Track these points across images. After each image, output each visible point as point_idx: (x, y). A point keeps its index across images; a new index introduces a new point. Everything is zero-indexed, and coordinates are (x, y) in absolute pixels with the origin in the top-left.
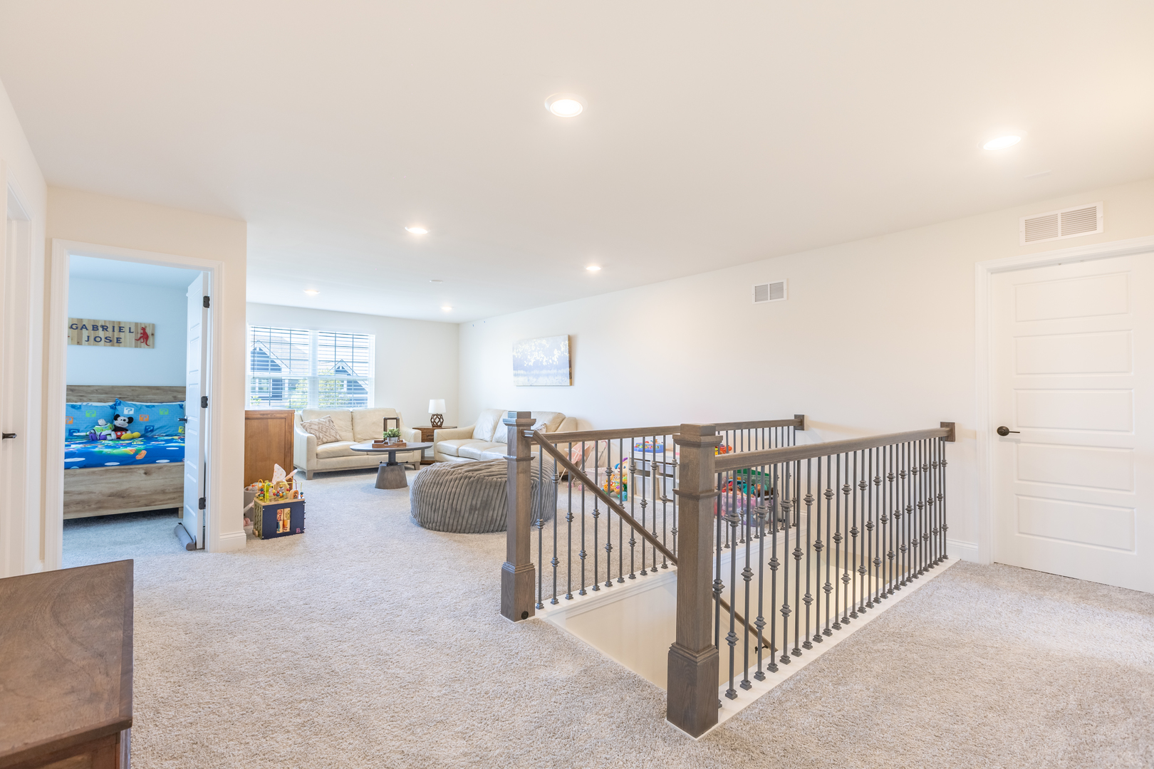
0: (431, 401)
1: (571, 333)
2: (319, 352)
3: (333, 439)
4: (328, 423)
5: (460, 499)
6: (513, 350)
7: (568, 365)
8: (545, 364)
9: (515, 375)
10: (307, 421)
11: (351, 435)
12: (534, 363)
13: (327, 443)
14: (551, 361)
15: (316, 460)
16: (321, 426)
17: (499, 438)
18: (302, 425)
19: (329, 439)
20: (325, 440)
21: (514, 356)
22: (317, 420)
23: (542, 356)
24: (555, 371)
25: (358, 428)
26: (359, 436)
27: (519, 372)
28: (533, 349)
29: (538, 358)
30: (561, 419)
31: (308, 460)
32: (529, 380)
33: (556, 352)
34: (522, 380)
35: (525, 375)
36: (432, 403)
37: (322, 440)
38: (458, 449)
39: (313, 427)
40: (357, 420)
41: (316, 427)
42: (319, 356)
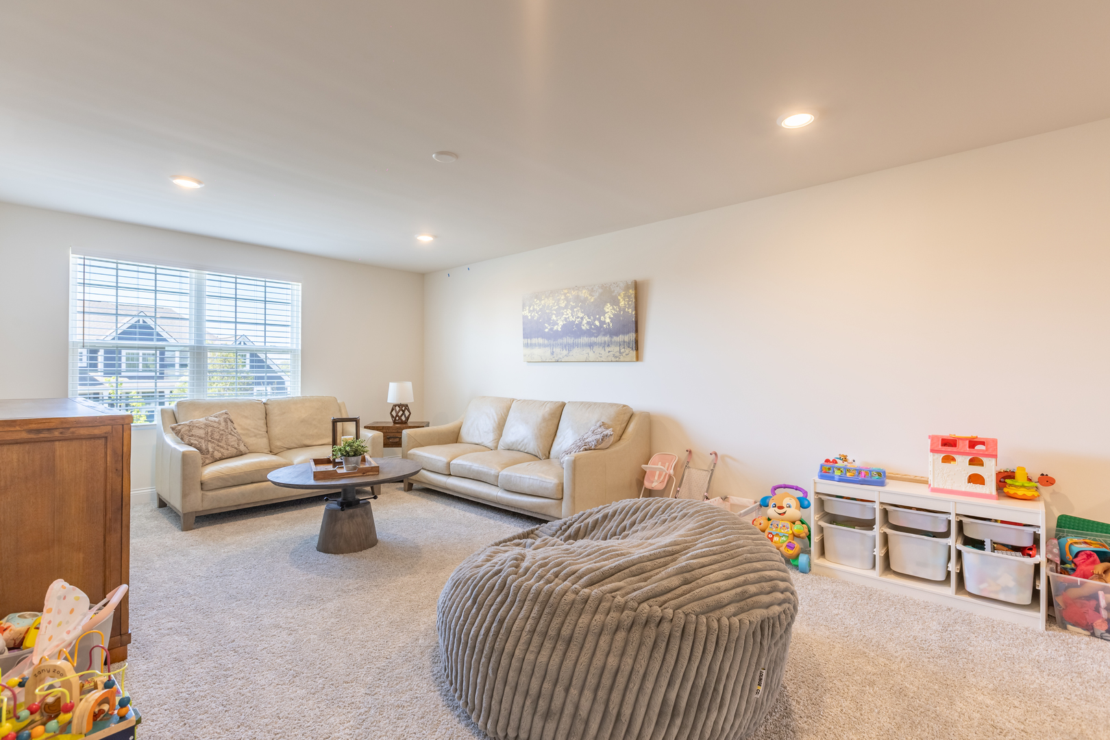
0: (390, 383)
1: (639, 277)
2: (208, 307)
3: (234, 451)
4: (223, 424)
5: (634, 687)
6: (524, 306)
7: (634, 329)
8: (585, 327)
9: (526, 345)
10: (184, 422)
11: (263, 442)
12: (564, 326)
13: (221, 459)
14: (597, 323)
15: (200, 493)
16: (210, 429)
17: (513, 443)
18: (173, 429)
19: (226, 453)
20: (217, 455)
21: (525, 317)
22: (202, 420)
23: (581, 315)
24: (607, 338)
25: (276, 430)
26: (279, 444)
27: (534, 341)
28: (563, 305)
29: (571, 319)
30: (629, 415)
31: (184, 495)
32: (552, 353)
33: (608, 308)
34: (538, 352)
35: (545, 346)
36: (393, 387)
37: (212, 456)
38: (449, 464)
39: (196, 432)
40: (275, 416)
41: (201, 433)
42: (207, 313)
